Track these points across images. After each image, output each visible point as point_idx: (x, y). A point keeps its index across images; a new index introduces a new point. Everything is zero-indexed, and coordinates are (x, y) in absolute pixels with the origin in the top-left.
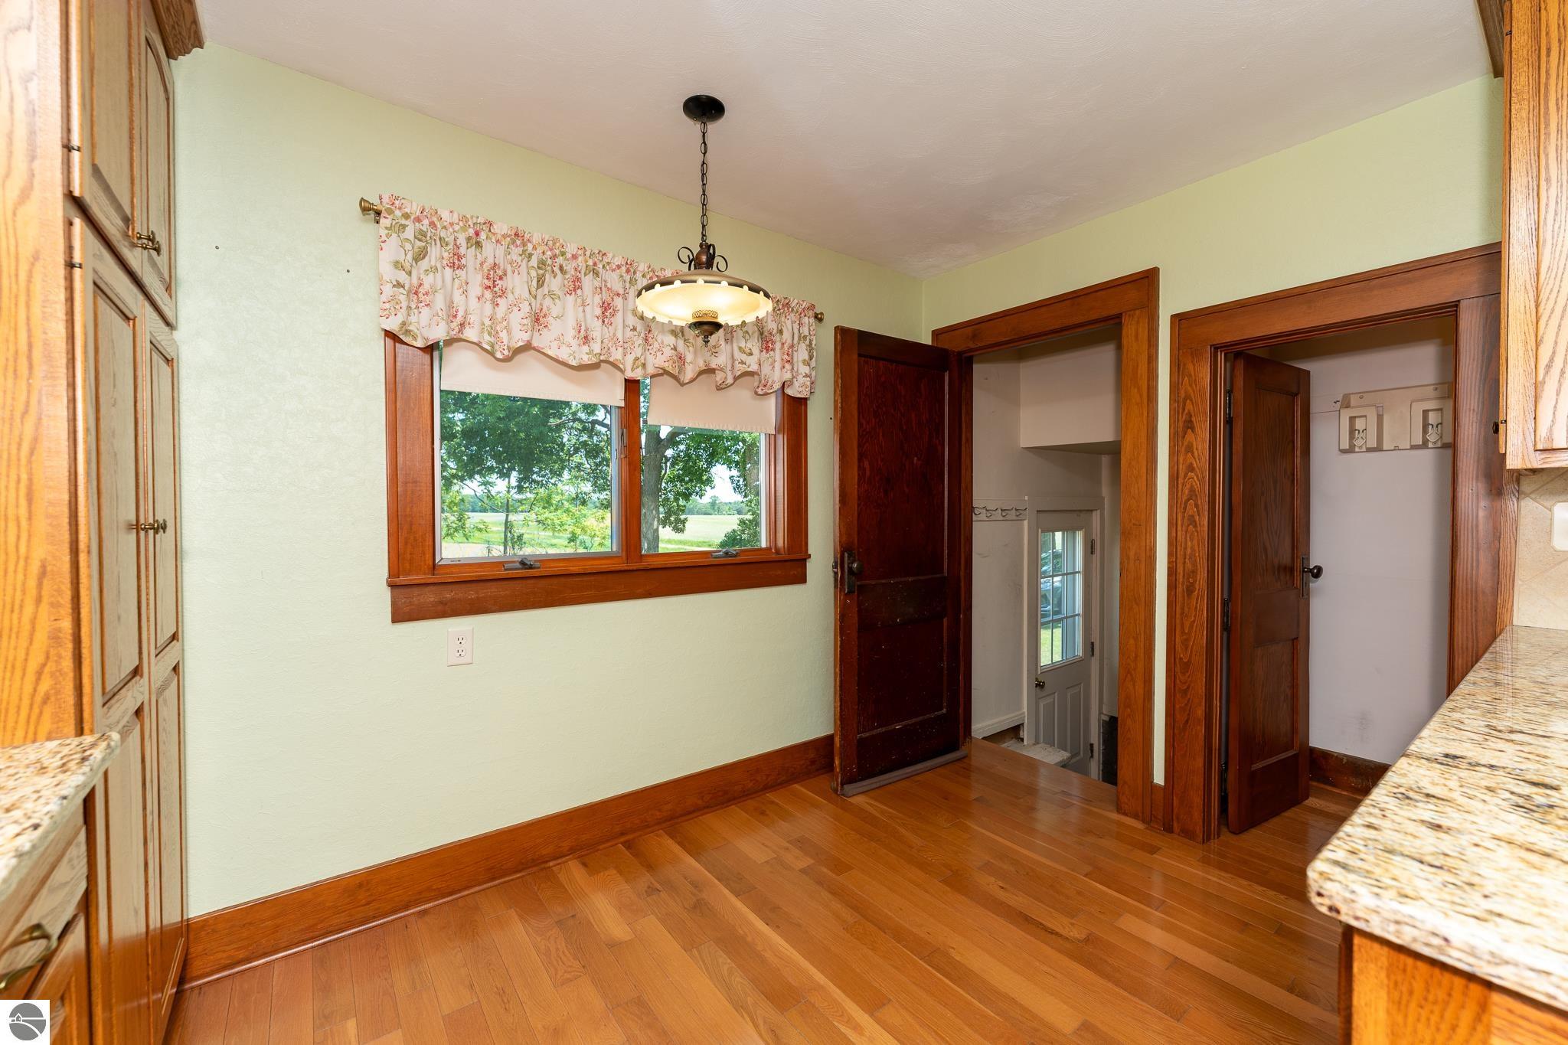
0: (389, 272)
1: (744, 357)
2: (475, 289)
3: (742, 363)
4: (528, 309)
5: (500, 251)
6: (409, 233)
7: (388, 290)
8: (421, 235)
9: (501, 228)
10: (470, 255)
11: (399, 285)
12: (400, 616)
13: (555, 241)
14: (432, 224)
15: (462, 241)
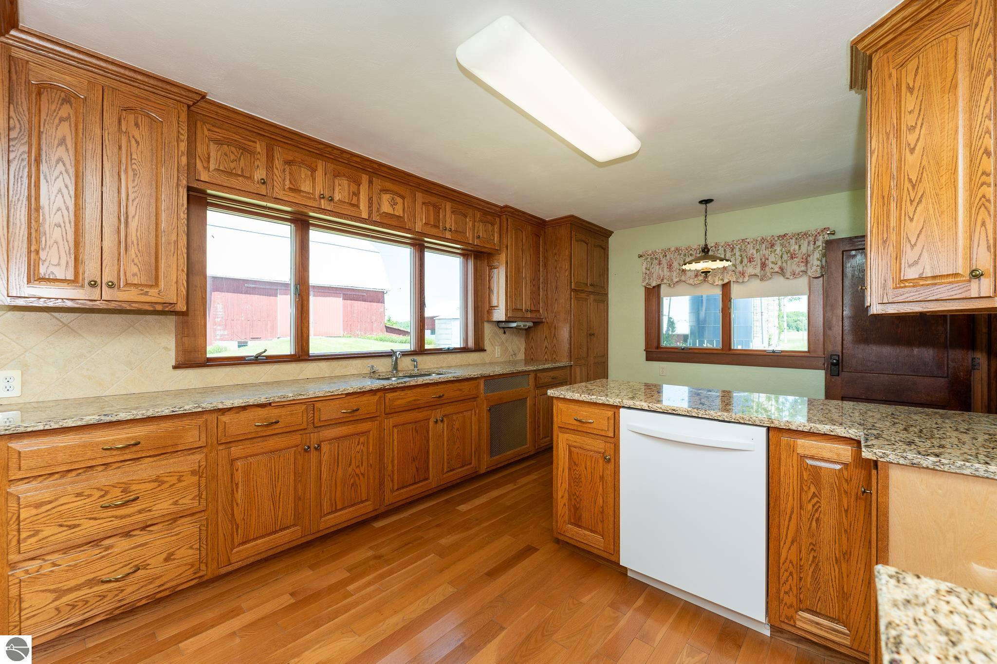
0: (644, 270)
1: (773, 266)
2: (665, 269)
3: (772, 268)
4: (678, 271)
5: (672, 256)
6: (649, 260)
7: (644, 275)
8: (652, 259)
9: (673, 249)
10: (664, 261)
11: (646, 274)
12: (648, 359)
13: (689, 247)
14: (654, 255)
15: (661, 257)
